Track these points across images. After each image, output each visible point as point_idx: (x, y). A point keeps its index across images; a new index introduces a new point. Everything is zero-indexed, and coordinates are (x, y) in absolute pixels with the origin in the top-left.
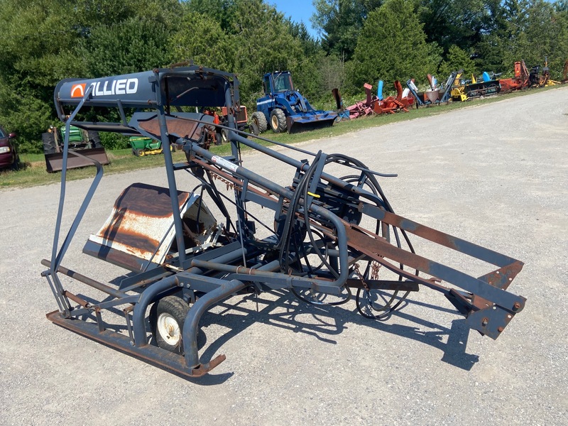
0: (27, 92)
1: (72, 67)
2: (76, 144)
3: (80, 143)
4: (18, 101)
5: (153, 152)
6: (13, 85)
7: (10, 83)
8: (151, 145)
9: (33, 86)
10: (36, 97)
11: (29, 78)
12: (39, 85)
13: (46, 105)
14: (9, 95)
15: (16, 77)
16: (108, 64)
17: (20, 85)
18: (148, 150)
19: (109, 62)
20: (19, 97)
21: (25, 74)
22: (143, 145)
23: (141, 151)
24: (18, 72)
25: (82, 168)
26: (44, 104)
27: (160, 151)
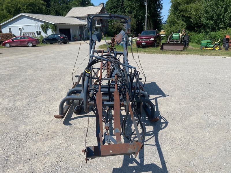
0: (180, 18)
1: (199, 9)
2: (175, 40)
3: (177, 40)
4: (176, 22)
5: (209, 49)
6: (176, 15)
7: (175, 14)
8: (209, 45)
9: (183, 16)
10: (183, 20)
11: (182, 13)
12: (185, 16)
13: (185, 24)
14: (173, 19)
15: (178, 12)
16: (212, 8)
17: (178, 16)
18: (207, 47)
19: (213, 7)
20: (176, 20)
21: (181, 11)
22: (206, 45)
23: (204, 47)
24: (179, 10)
25: (172, 50)
26: (184, 23)
27: (212, 49)
